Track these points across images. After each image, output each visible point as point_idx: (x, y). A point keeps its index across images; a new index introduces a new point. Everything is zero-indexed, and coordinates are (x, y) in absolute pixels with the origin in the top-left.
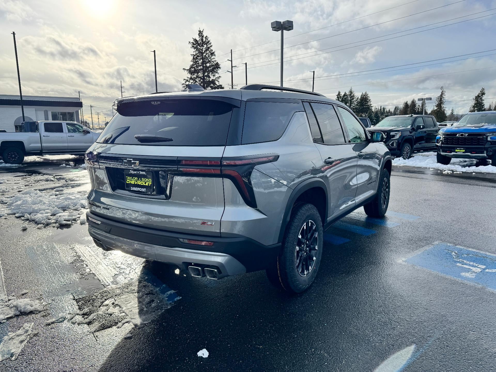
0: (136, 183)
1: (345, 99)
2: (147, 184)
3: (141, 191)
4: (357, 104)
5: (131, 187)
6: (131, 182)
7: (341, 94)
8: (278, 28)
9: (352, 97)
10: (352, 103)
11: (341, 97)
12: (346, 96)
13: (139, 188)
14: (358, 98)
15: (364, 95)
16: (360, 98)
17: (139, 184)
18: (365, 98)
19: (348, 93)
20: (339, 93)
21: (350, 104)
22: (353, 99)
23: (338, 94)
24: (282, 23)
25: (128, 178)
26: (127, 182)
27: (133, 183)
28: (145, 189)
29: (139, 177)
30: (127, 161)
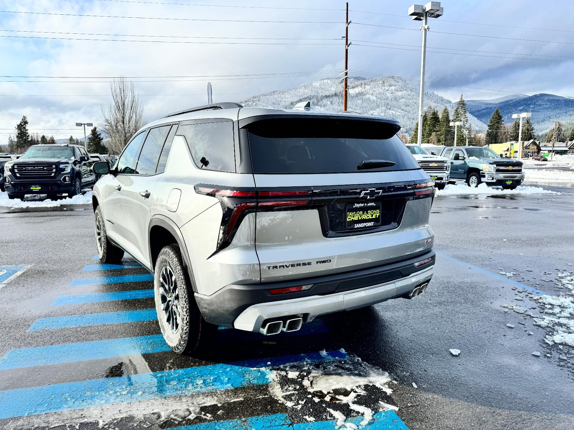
0: (360, 219)
2: (374, 217)
3: (367, 226)
5: (356, 225)
6: (354, 218)
13: (366, 223)
17: (364, 218)
25: (350, 215)
26: (348, 220)
27: (356, 218)
28: (373, 223)
29: (365, 210)
30: (368, 191)
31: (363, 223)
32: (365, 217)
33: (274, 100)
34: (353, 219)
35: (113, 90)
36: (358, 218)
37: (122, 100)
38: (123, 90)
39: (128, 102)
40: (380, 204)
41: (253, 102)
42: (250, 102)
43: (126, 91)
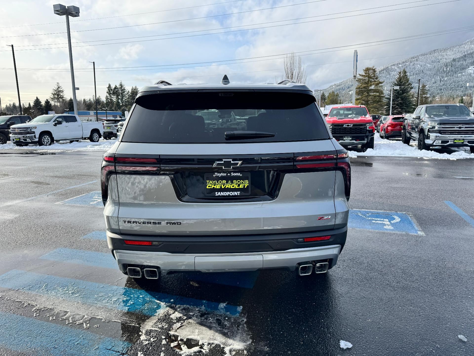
0: (223, 187)
1: (117, 91)
2: (241, 187)
3: (231, 195)
4: (129, 97)
5: (217, 193)
7: (111, 86)
8: (61, 13)
9: (123, 90)
10: (123, 96)
11: (112, 90)
12: (117, 89)
14: (129, 92)
15: (135, 89)
16: (130, 91)
18: (136, 92)
19: (118, 86)
20: (110, 85)
21: (122, 97)
22: (124, 92)
23: (109, 87)
24: (66, 7)
25: (210, 183)
26: (207, 187)
27: (218, 187)
28: (239, 192)
29: (230, 179)
30: (223, 162)
31: (227, 192)
32: (229, 186)
33: (433, 59)
34: (214, 188)
35: (286, 64)
36: (221, 186)
37: (291, 72)
38: (292, 64)
39: (295, 73)
40: (249, 175)
41: (411, 62)
42: (407, 62)
43: (295, 64)
